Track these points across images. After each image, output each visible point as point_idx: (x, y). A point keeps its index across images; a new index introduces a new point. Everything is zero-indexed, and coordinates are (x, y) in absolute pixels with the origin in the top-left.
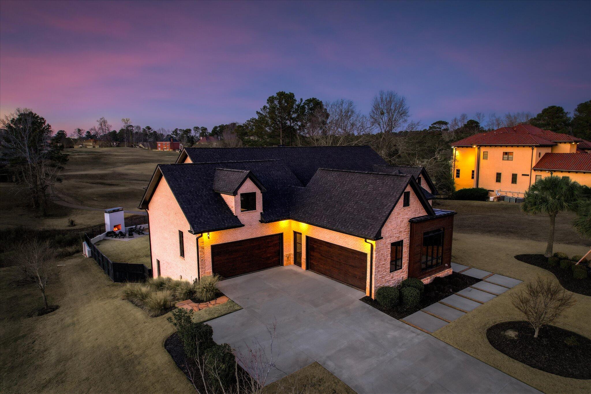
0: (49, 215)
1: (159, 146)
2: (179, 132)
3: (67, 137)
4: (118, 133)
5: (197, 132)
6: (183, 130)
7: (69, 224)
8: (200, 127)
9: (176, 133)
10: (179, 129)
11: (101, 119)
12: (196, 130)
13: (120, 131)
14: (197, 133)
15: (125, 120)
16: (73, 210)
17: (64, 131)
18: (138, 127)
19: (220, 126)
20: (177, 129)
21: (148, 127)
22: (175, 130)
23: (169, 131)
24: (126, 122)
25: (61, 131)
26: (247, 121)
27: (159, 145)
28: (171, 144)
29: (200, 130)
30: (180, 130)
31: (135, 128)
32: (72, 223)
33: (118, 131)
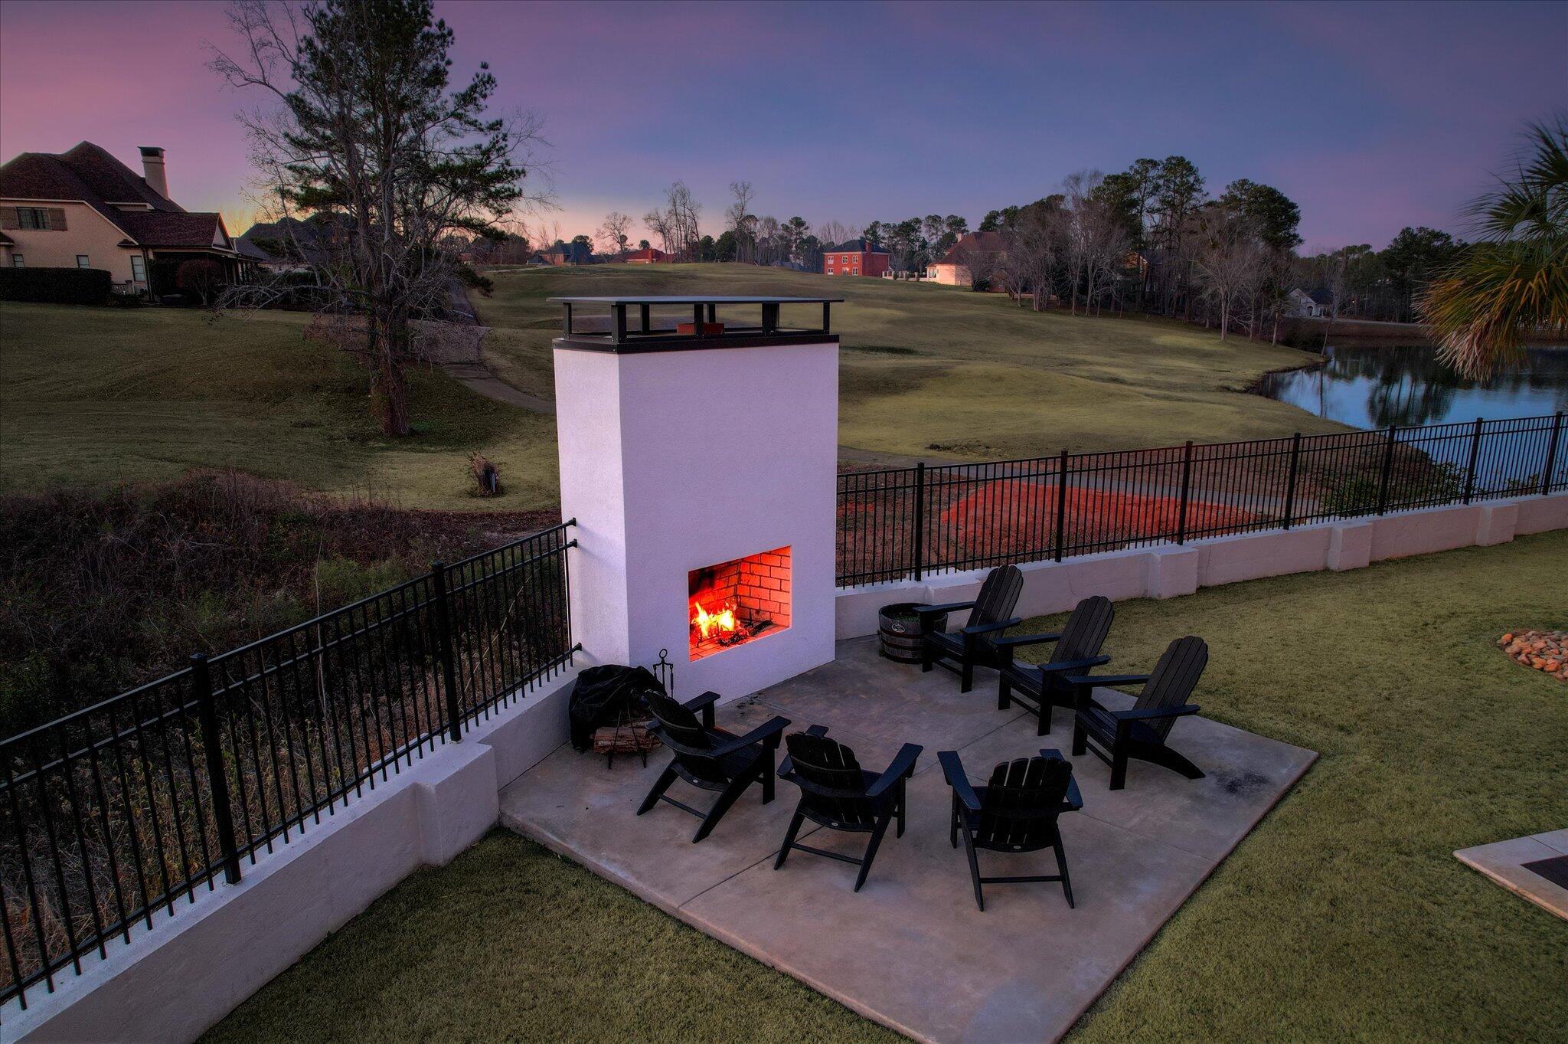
0: (413, 433)
1: (831, 266)
2: (880, 232)
3: (593, 253)
4: (716, 241)
5: (934, 232)
6: (895, 226)
7: (472, 483)
8: (944, 217)
9: (872, 234)
10: (882, 222)
11: (675, 185)
12: (933, 226)
13: (723, 236)
14: (933, 234)
15: (740, 185)
16: (524, 420)
17: (587, 237)
18: (771, 223)
19: (1006, 211)
20: (877, 222)
21: (797, 218)
22: (872, 227)
23: (852, 231)
24: (742, 191)
25: (581, 237)
26: (1137, 161)
27: (831, 262)
28: (864, 258)
29: (945, 225)
30: (886, 226)
31: (762, 222)
32: (489, 482)
33: (716, 238)
